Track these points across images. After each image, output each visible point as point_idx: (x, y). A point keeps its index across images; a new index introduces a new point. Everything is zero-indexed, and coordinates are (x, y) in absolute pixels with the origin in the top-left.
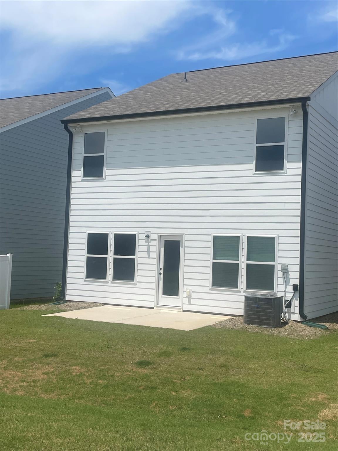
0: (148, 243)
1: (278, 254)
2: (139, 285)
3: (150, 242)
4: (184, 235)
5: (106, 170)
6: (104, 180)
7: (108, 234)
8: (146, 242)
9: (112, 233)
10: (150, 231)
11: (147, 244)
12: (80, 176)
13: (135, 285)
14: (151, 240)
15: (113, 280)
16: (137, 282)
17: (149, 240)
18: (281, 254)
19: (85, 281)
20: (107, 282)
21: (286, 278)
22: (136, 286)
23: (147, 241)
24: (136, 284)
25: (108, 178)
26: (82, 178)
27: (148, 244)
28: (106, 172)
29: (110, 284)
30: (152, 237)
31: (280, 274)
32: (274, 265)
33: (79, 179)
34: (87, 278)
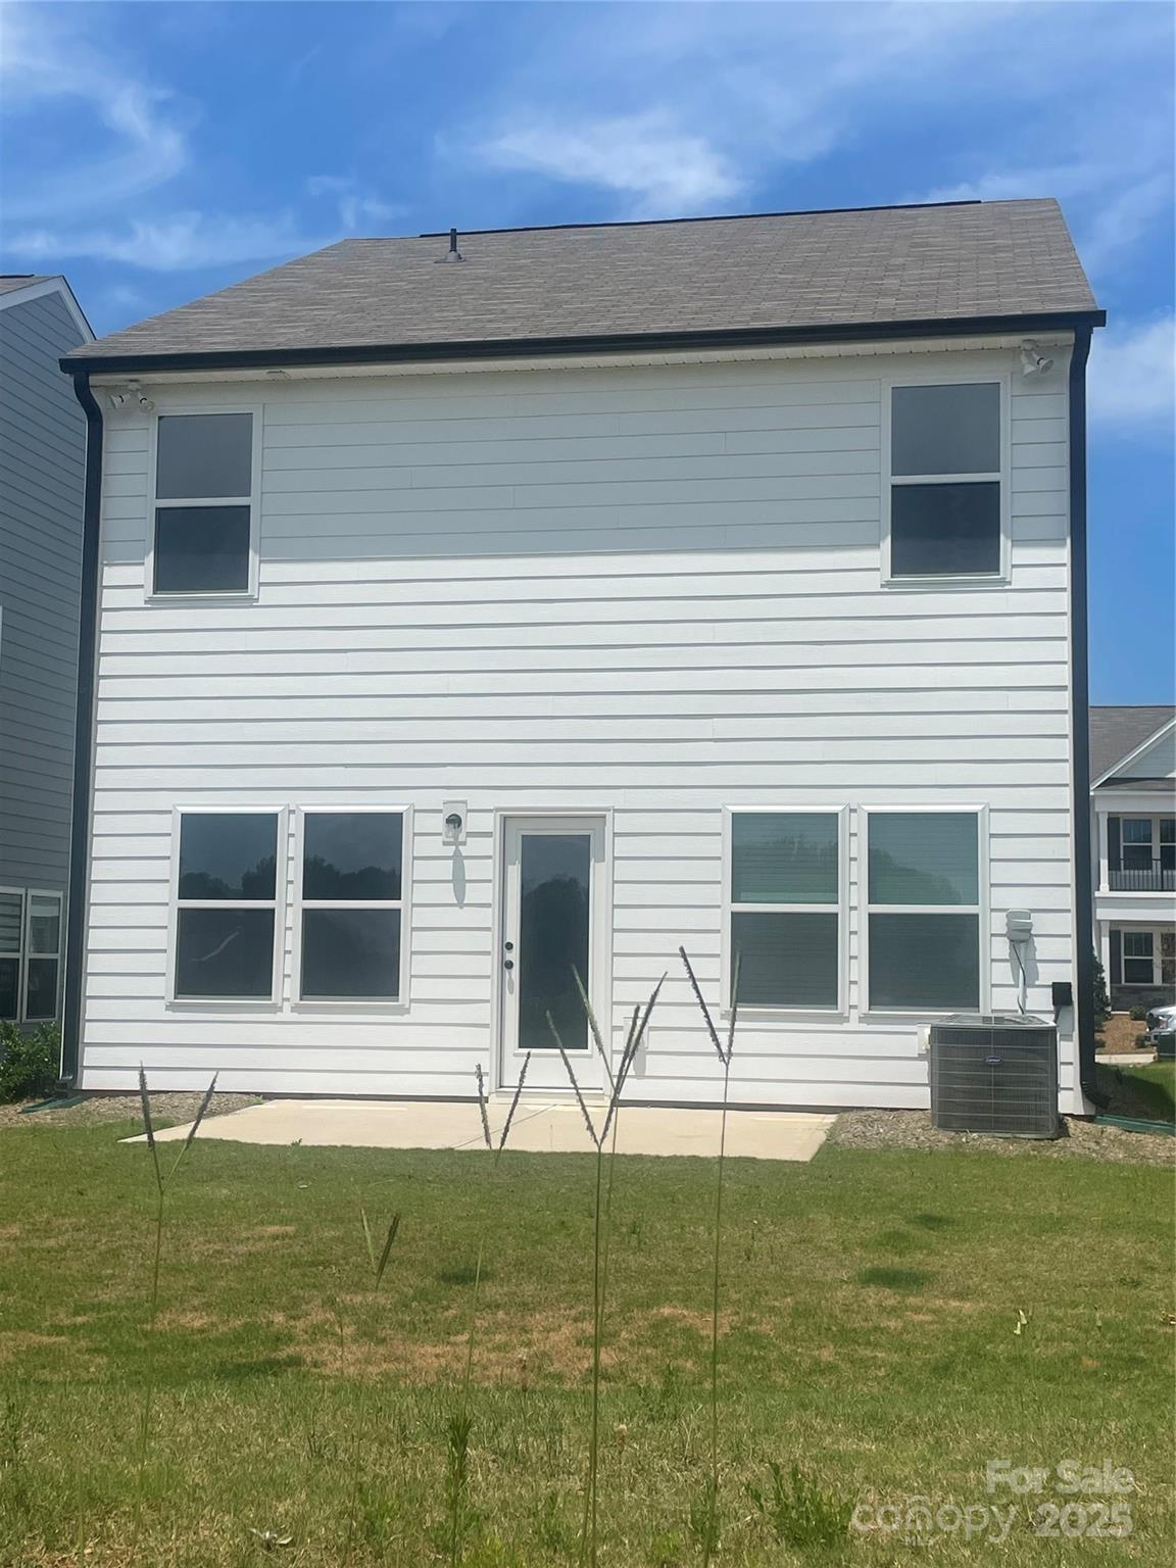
0: (454, 847)
1: (990, 872)
2: (419, 1013)
3: (464, 843)
4: (609, 815)
5: (261, 562)
6: (251, 602)
7: (277, 815)
8: (445, 843)
9: (292, 812)
10: (465, 802)
11: (450, 851)
12: (142, 586)
13: (402, 1015)
14: (470, 834)
15: (301, 999)
16: (411, 1001)
17: (462, 837)
18: (999, 873)
19: (171, 1007)
20: (276, 1009)
21: (1025, 960)
22: (406, 1018)
23: (452, 840)
24: (408, 1011)
25: (267, 596)
26: (151, 595)
27: (457, 850)
28: (260, 570)
29: (287, 1014)
30: (471, 823)
31: (1001, 948)
32: (976, 916)
33: (138, 598)
34: (179, 993)
